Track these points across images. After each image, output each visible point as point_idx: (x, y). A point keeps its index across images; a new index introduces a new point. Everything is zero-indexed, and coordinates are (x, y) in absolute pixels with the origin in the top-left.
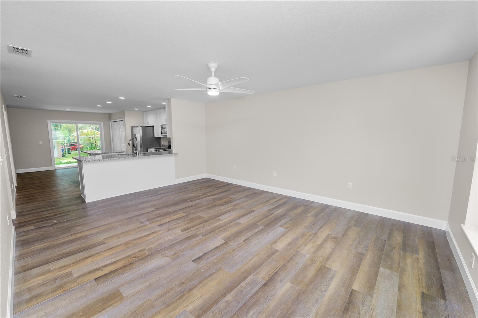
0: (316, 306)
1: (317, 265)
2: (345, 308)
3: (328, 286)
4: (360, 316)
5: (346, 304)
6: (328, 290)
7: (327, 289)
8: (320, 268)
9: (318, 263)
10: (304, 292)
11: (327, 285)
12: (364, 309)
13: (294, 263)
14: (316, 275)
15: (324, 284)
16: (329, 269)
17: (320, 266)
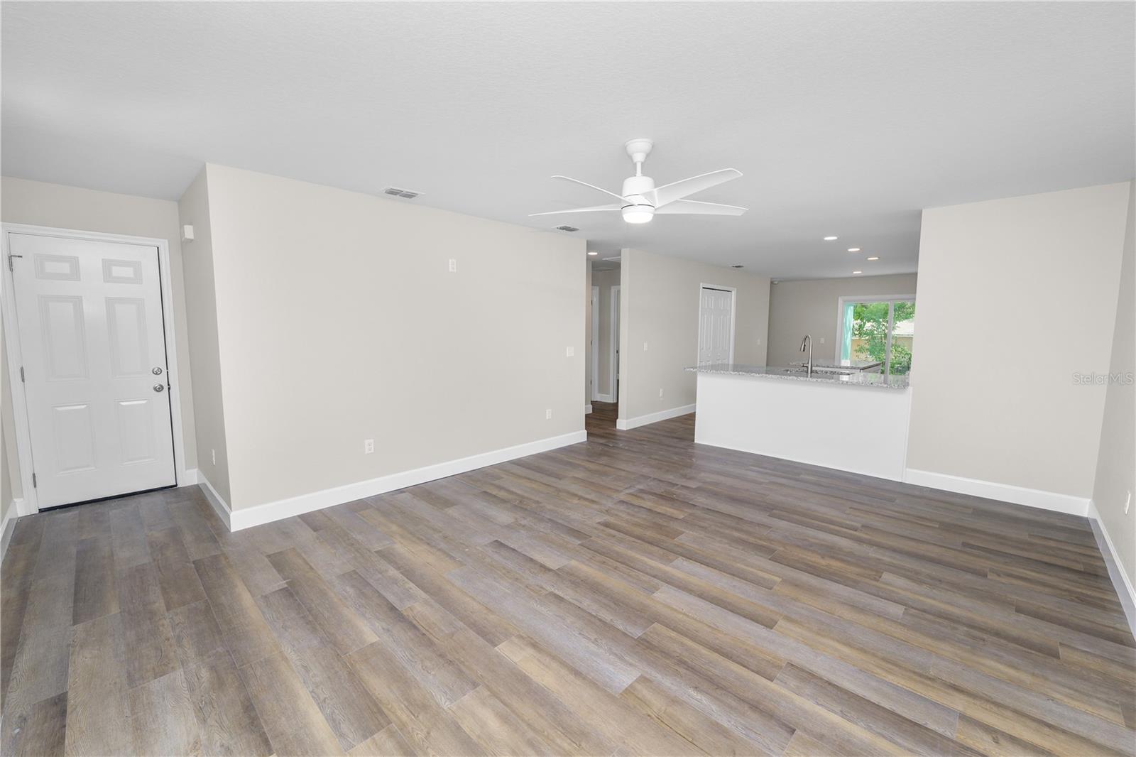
0: (299, 663)
1: (400, 713)
2: (253, 707)
3: (321, 704)
4: (217, 724)
5: (257, 715)
6: (311, 698)
7: (316, 698)
8: (381, 712)
9: (404, 718)
10: (338, 655)
11: (325, 702)
12: (218, 744)
13: (428, 664)
14: (366, 694)
15: (331, 699)
16: (367, 733)
17: (392, 717)
